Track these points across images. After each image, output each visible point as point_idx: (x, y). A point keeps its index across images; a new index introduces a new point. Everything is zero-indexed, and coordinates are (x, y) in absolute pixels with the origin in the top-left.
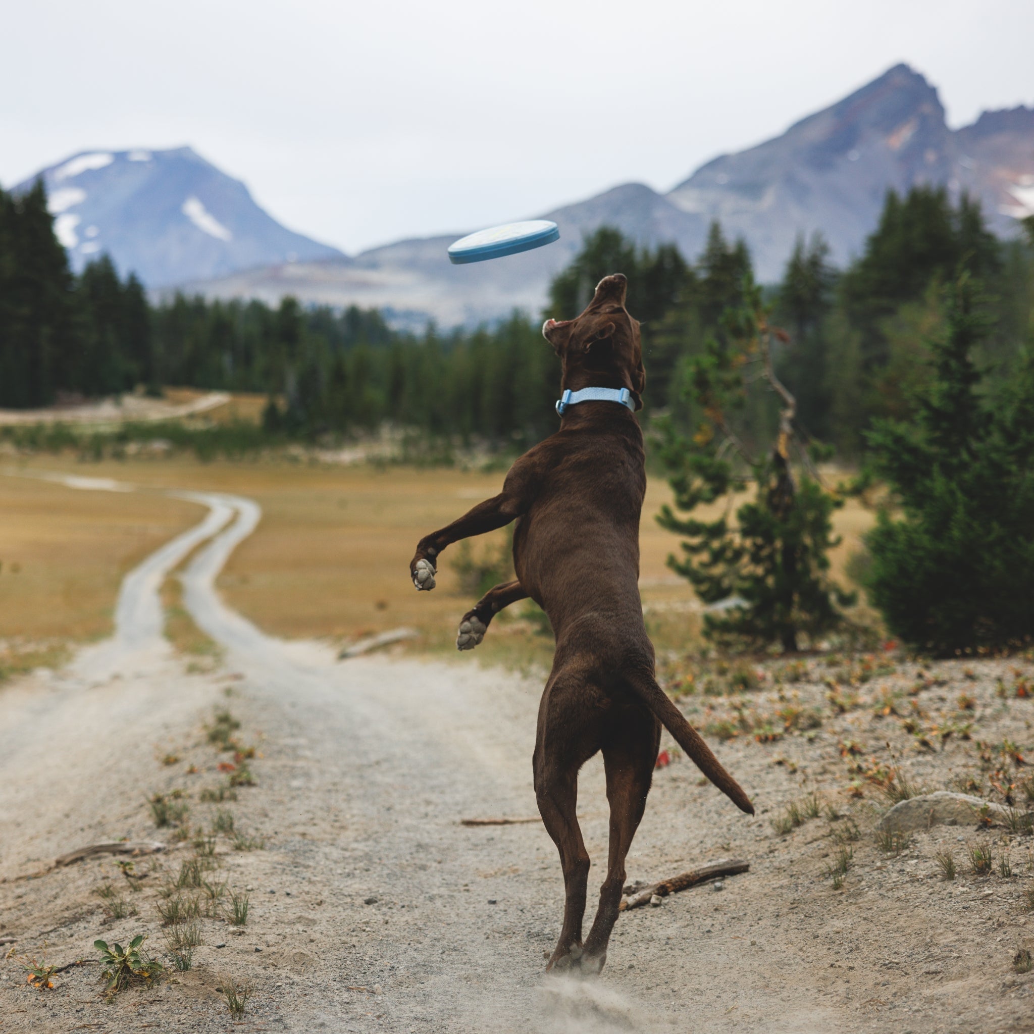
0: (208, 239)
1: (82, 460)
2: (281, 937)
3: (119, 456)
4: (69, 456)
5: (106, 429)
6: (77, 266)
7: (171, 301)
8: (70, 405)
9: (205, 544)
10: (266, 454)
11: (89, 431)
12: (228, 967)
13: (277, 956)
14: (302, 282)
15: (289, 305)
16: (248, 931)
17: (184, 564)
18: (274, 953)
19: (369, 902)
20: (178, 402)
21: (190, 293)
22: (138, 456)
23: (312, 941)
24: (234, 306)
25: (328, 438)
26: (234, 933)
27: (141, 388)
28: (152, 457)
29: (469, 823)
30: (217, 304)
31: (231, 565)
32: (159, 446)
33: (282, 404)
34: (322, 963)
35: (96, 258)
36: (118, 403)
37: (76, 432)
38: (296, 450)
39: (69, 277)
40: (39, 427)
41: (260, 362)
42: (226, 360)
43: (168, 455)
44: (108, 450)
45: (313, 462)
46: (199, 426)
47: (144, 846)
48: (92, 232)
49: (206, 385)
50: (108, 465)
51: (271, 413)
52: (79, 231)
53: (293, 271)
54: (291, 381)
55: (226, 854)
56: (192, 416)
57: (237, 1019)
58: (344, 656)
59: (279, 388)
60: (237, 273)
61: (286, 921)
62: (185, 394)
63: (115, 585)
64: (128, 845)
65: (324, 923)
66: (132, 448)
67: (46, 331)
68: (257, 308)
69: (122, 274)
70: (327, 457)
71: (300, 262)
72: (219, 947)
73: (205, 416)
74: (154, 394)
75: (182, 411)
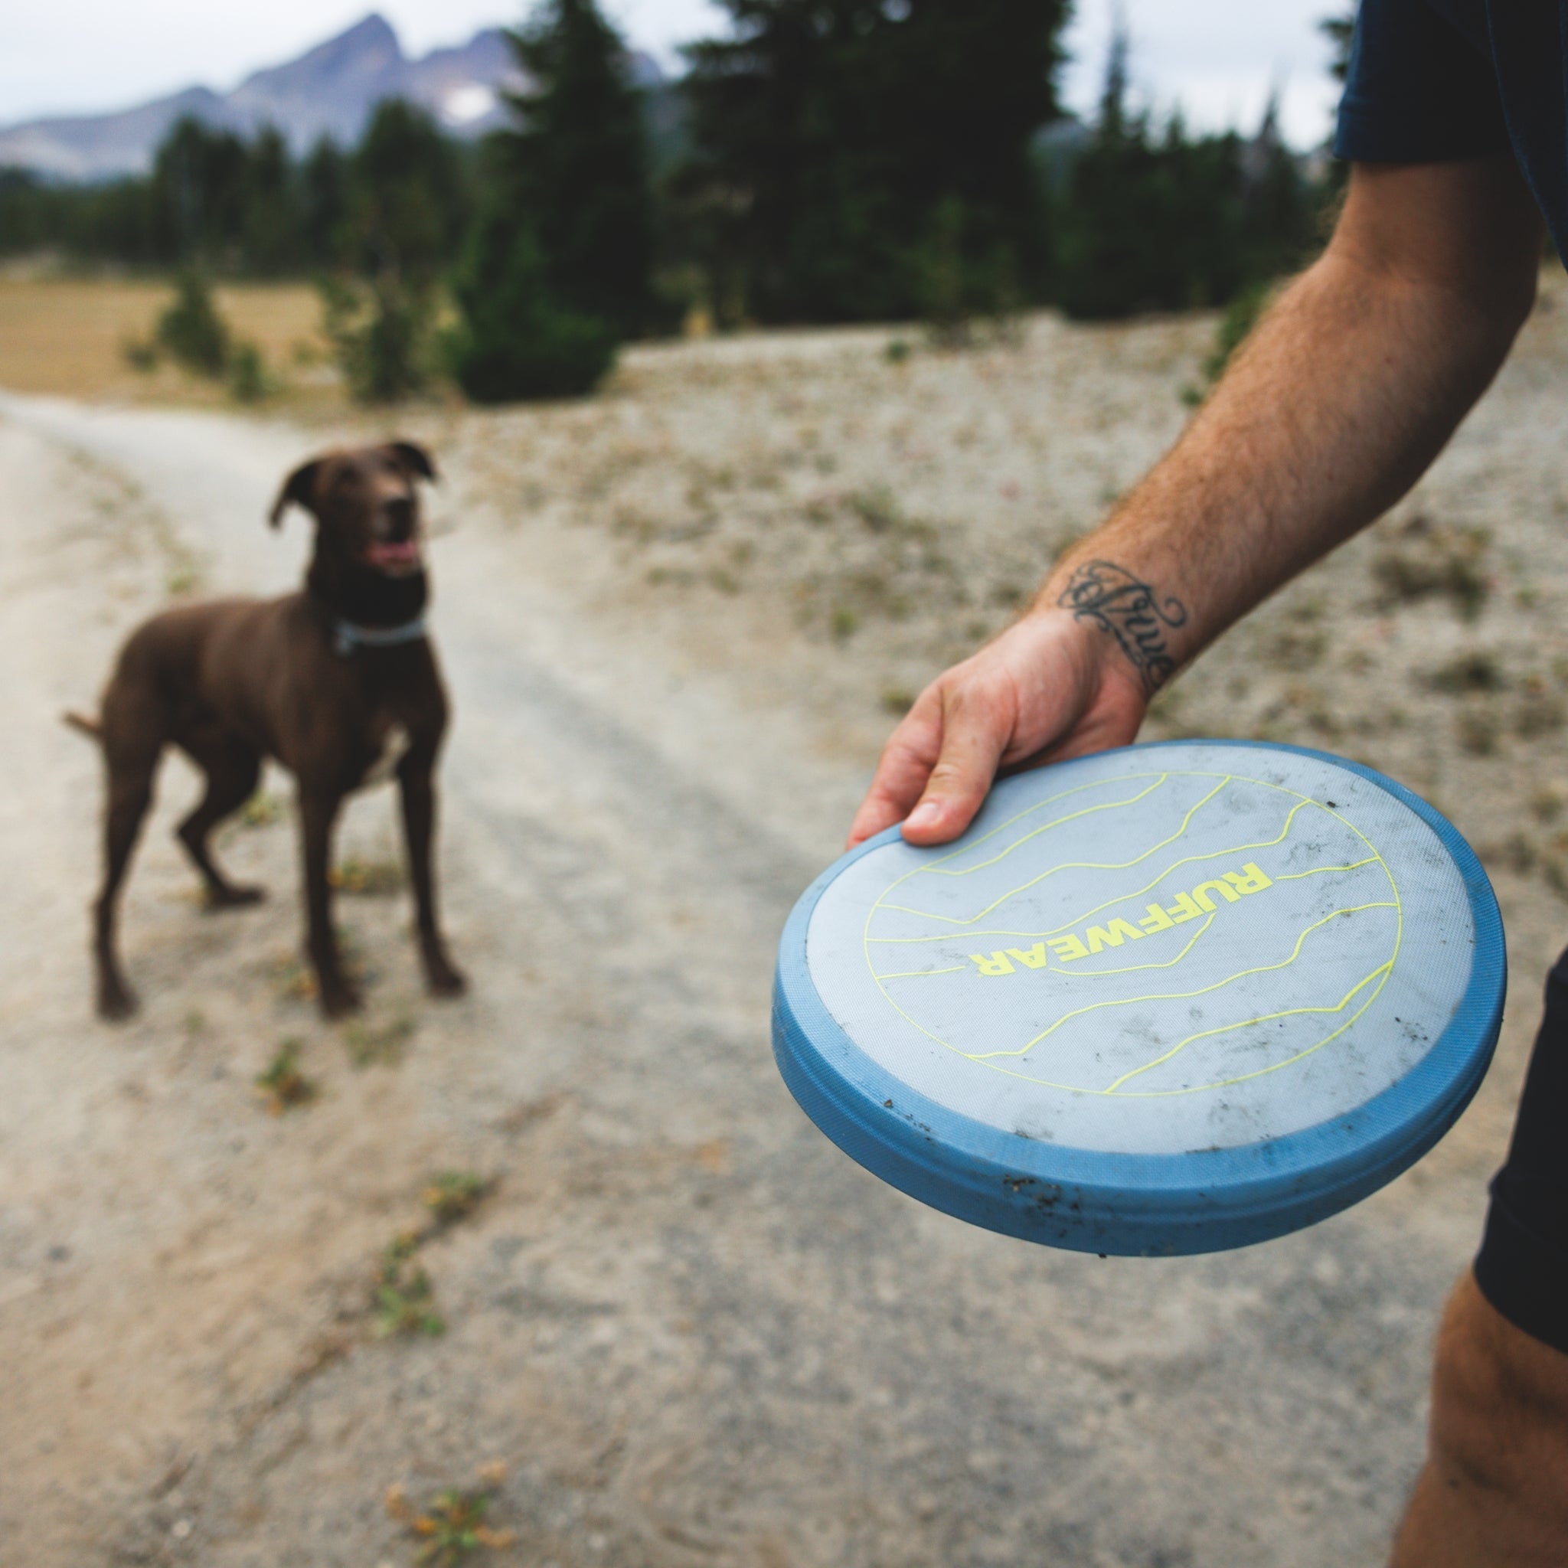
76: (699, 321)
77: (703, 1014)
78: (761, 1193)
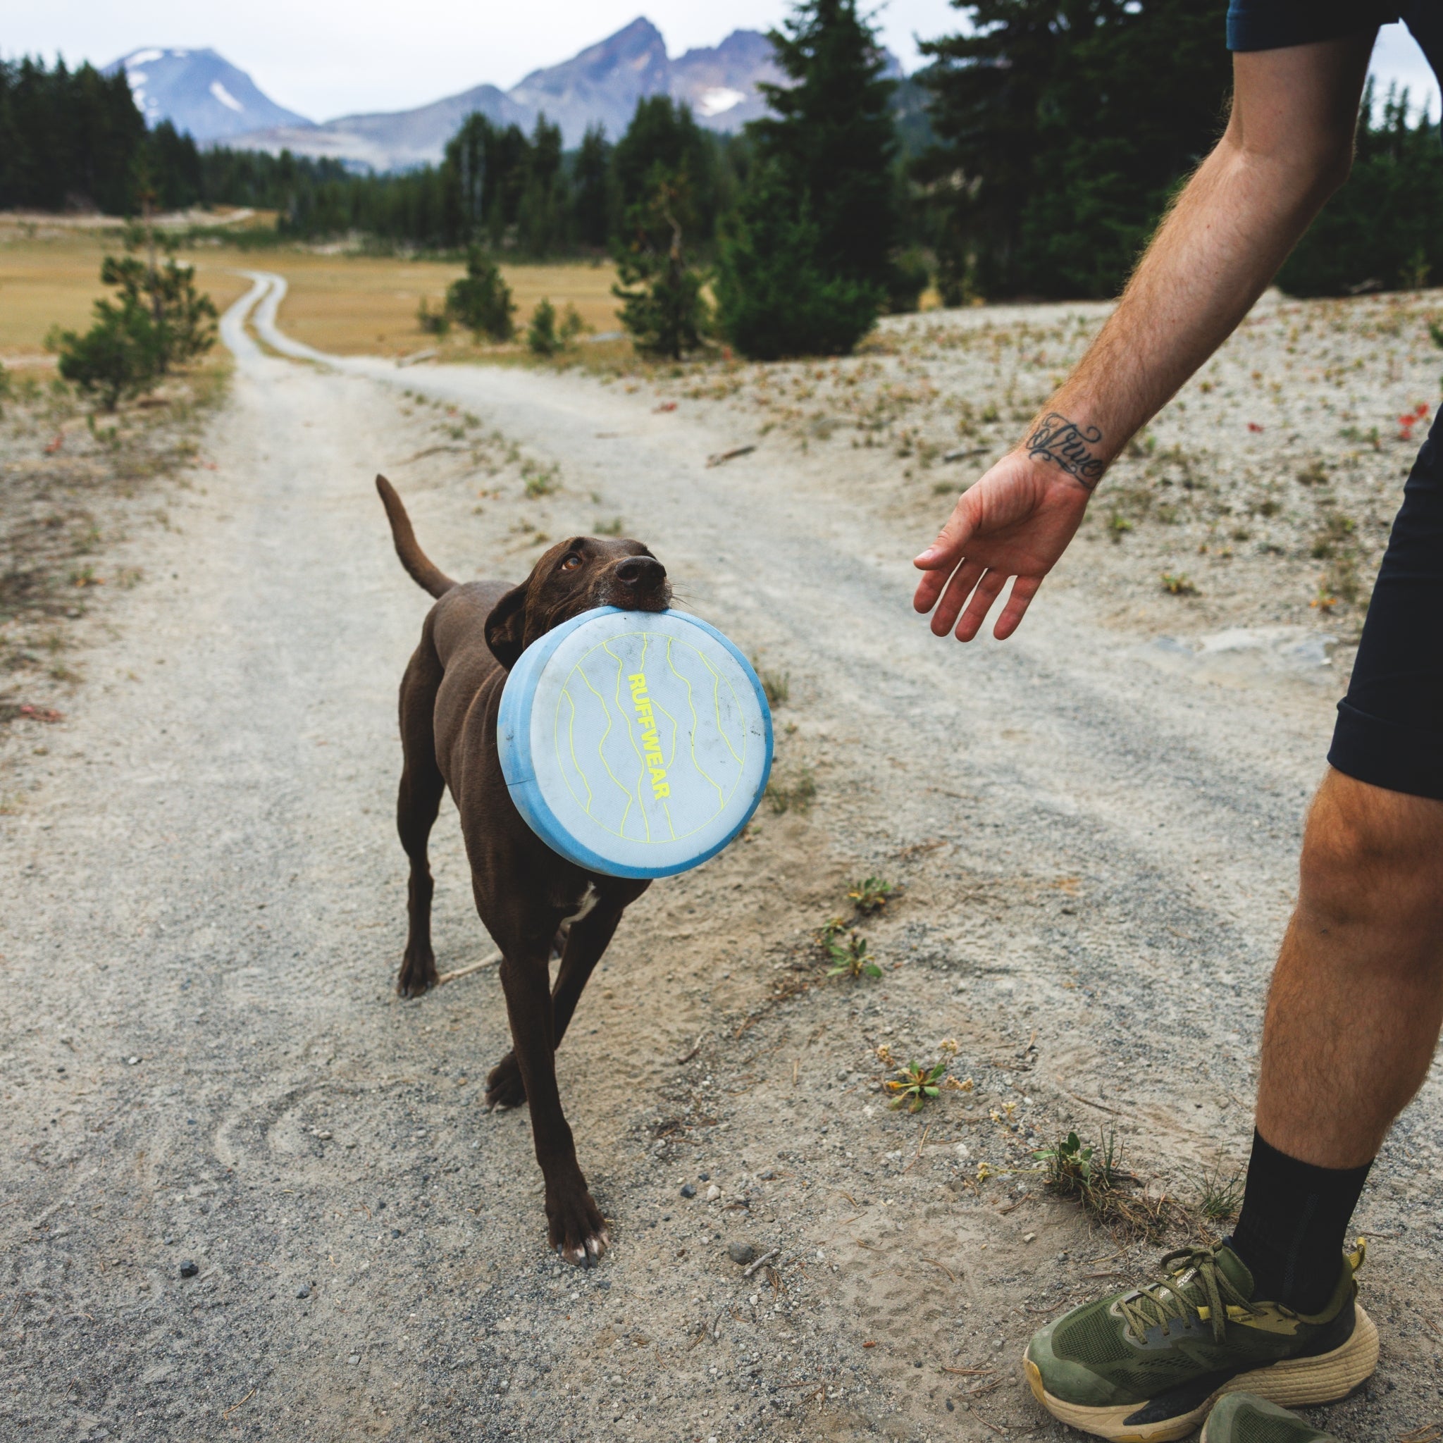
0: (228, 111)
3: (191, 248)
5: (180, 231)
6: (151, 125)
7: (210, 148)
9: (258, 303)
10: (282, 249)
11: (170, 232)
14: (292, 140)
15: (286, 155)
17: (252, 314)
20: (223, 214)
21: (223, 145)
22: (203, 248)
24: (251, 154)
25: (318, 239)
27: (198, 205)
28: (212, 249)
30: (240, 153)
31: (280, 315)
32: (215, 242)
33: (288, 217)
35: (162, 120)
36: (185, 214)
38: (300, 246)
39: (147, 132)
41: (271, 190)
42: (249, 188)
43: (221, 247)
44: (184, 243)
45: (311, 254)
46: (236, 229)
48: (155, 102)
49: (239, 204)
50: (185, 253)
51: (281, 223)
52: (148, 101)
53: (286, 132)
54: (292, 203)
56: (232, 223)
58: (399, 365)
59: (285, 207)
60: (249, 132)
62: (226, 209)
66: (199, 243)
68: (265, 157)
69: (180, 130)
70: (318, 250)
71: (287, 127)
73: (242, 223)
74: (207, 208)
75: (226, 220)
76: (929, 297)
77: (1041, 797)
78: (1112, 911)
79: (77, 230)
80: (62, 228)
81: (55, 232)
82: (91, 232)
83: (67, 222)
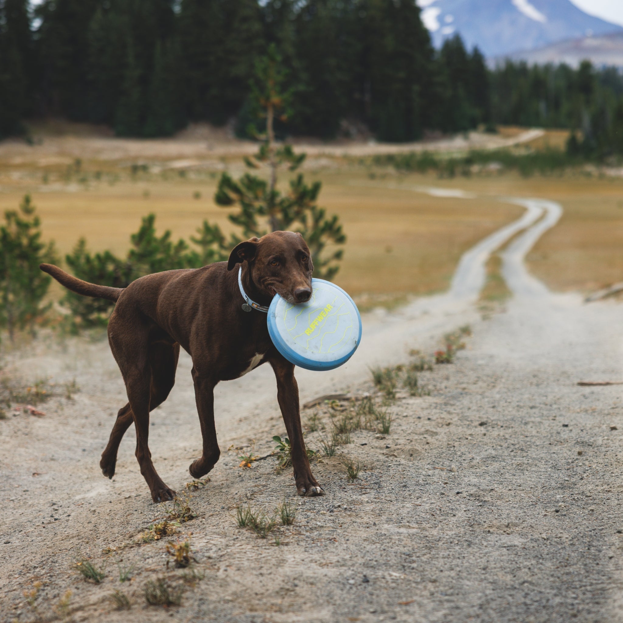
0: (530, 22)
1: (441, 177)
2: (409, 441)
3: (467, 174)
4: (432, 174)
5: (457, 156)
6: (438, 43)
7: (503, 66)
8: (434, 139)
9: (521, 233)
10: (569, 171)
11: (446, 157)
12: (361, 455)
13: (400, 451)
14: (597, 50)
15: (586, 66)
16: (387, 437)
17: (505, 246)
18: (398, 449)
19: (482, 424)
20: (508, 136)
21: (516, 60)
22: (479, 174)
23: (428, 443)
24: (548, 68)
25: (612, 159)
26: (378, 438)
27: (482, 127)
28: (489, 175)
29: (582, 384)
30: (536, 67)
31: (537, 247)
32: (494, 166)
33: (580, 136)
34: (426, 454)
35: (451, 37)
36: (466, 138)
37: (437, 158)
38: (590, 168)
39: (432, 51)
40: (412, 155)
41: (566, 107)
42: (542, 106)
43: (501, 173)
44: (459, 169)
45: (602, 176)
46: (522, 152)
47: (358, 396)
48: (449, 19)
49: (528, 124)
50: (459, 180)
51: (572, 143)
52: (440, 19)
53: (590, 42)
54: (586, 120)
55: (404, 398)
56: (517, 146)
57: (351, 482)
58: (588, 300)
59: (578, 125)
60: (551, 45)
61: (418, 433)
62: (512, 130)
63: (455, 260)
64: (349, 395)
65: (443, 434)
66: (475, 168)
67: (416, 88)
68: (564, 68)
69: (469, 47)
70: (612, 172)
71: (595, 36)
72: (363, 445)
73: (527, 145)
74: (491, 130)
75: (510, 142)
79: (346, 158)
80: (331, 157)
81: (324, 162)
82: (361, 161)
83: (338, 151)
